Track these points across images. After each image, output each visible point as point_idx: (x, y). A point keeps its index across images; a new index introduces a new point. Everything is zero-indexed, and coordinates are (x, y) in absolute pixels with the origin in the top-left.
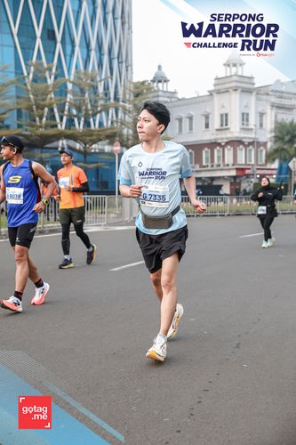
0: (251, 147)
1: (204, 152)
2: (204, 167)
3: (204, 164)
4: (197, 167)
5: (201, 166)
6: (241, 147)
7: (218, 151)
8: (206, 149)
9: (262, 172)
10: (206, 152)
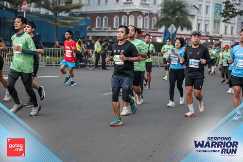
0: (147, 17)
1: (115, 19)
2: (115, 29)
3: (114, 27)
4: (110, 29)
5: (113, 28)
6: (140, 16)
7: (124, 18)
8: (116, 16)
9: (154, 35)
10: (116, 19)
